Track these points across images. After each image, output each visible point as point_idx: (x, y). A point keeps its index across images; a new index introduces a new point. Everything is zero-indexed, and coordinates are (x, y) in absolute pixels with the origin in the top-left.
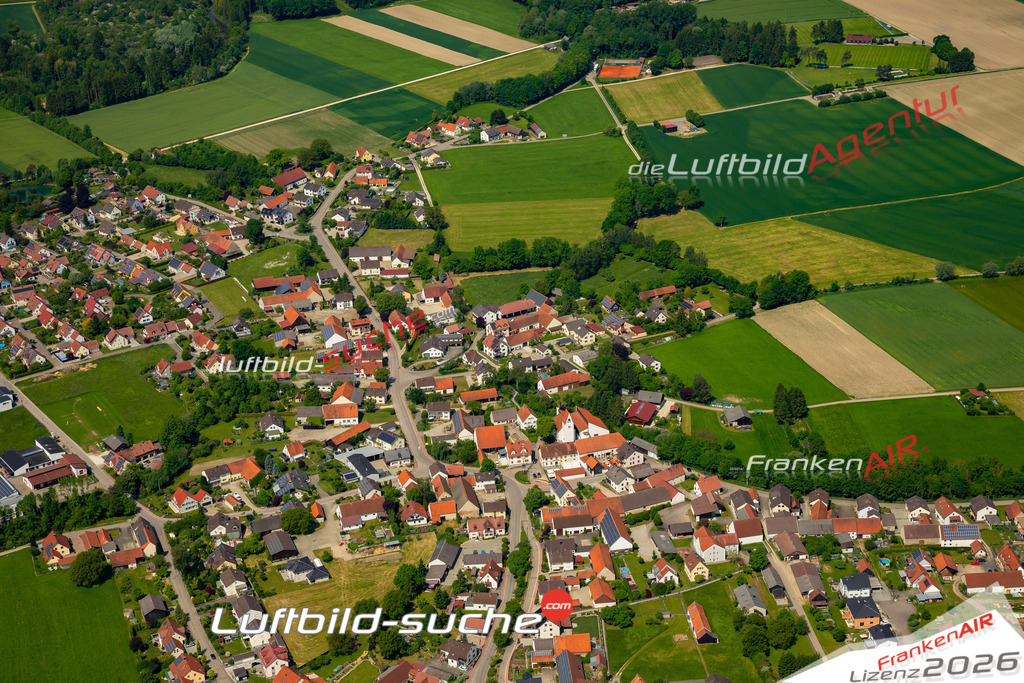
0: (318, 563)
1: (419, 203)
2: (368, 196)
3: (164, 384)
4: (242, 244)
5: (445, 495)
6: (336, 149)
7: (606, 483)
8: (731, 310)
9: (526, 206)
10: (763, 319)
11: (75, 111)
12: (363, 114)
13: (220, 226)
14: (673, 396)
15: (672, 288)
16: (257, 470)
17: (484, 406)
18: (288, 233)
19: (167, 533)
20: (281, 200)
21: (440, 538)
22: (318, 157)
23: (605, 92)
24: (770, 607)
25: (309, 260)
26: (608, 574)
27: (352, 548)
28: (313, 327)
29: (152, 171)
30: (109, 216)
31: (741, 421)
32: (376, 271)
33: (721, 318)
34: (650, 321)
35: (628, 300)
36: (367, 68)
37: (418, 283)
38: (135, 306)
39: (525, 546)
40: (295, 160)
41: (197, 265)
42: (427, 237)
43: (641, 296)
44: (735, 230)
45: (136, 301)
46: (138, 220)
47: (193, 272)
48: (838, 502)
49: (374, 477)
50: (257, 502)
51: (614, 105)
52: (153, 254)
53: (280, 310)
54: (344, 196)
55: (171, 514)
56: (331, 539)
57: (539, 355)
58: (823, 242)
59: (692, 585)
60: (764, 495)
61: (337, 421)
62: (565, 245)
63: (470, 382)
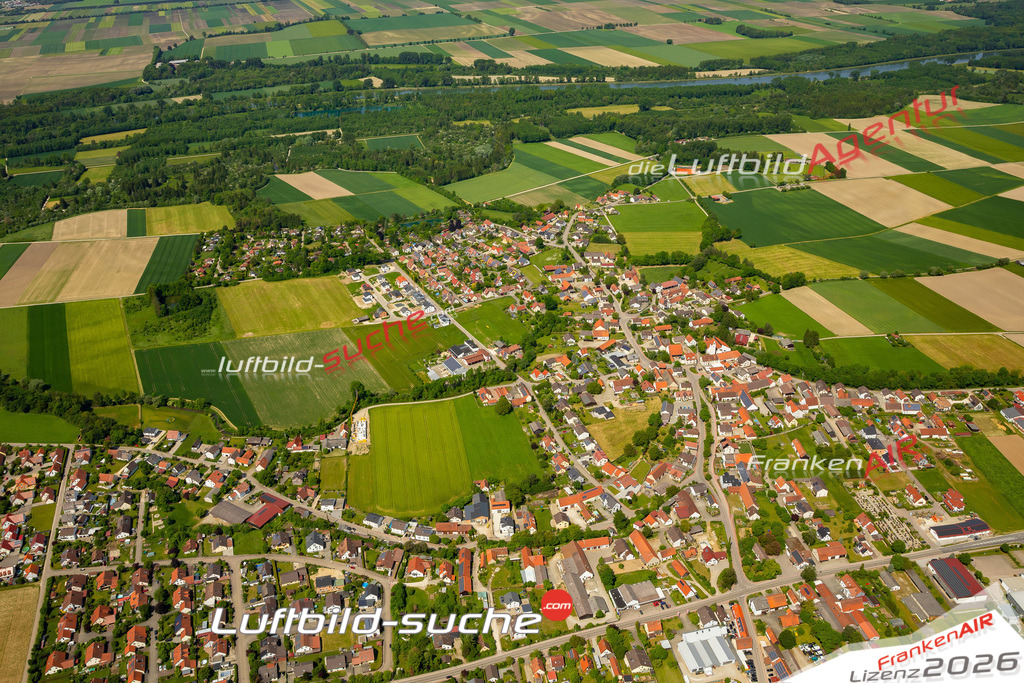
0: (608, 410)
1: (610, 231)
2: (586, 228)
3: (515, 316)
4: (534, 248)
5: (660, 378)
6: (566, 204)
7: (735, 375)
8: (770, 289)
9: (660, 234)
10: (784, 294)
11: (445, 184)
12: (574, 187)
13: (522, 240)
14: (754, 332)
15: (739, 278)
16: (570, 362)
17: (668, 333)
18: (553, 244)
19: (533, 390)
20: (546, 228)
21: (663, 400)
22: (559, 208)
23: (682, 181)
24: (831, 442)
25: (567, 258)
26: (749, 422)
27: (622, 403)
28: (576, 291)
29: (485, 212)
30: (471, 233)
31: (789, 346)
32: (599, 264)
33: (766, 293)
34: (733, 293)
35: (721, 283)
36: (570, 166)
37: (619, 270)
38: (493, 277)
39: (704, 406)
40: (549, 209)
41: (516, 258)
42: (618, 248)
43: (726, 281)
44: (760, 250)
45: (493, 274)
46: (484, 235)
47: (515, 261)
48: (849, 389)
49: (624, 367)
50: (571, 377)
51: (688, 187)
52: (495, 252)
53: (559, 282)
54: (575, 226)
55: (532, 381)
56: (609, 397)
57: (686, 309)
58: (803, 258)
59: (789, 429)
60: (813, 384)
61: (599, 338)
62: (686, 255)
63: (657, 322)
